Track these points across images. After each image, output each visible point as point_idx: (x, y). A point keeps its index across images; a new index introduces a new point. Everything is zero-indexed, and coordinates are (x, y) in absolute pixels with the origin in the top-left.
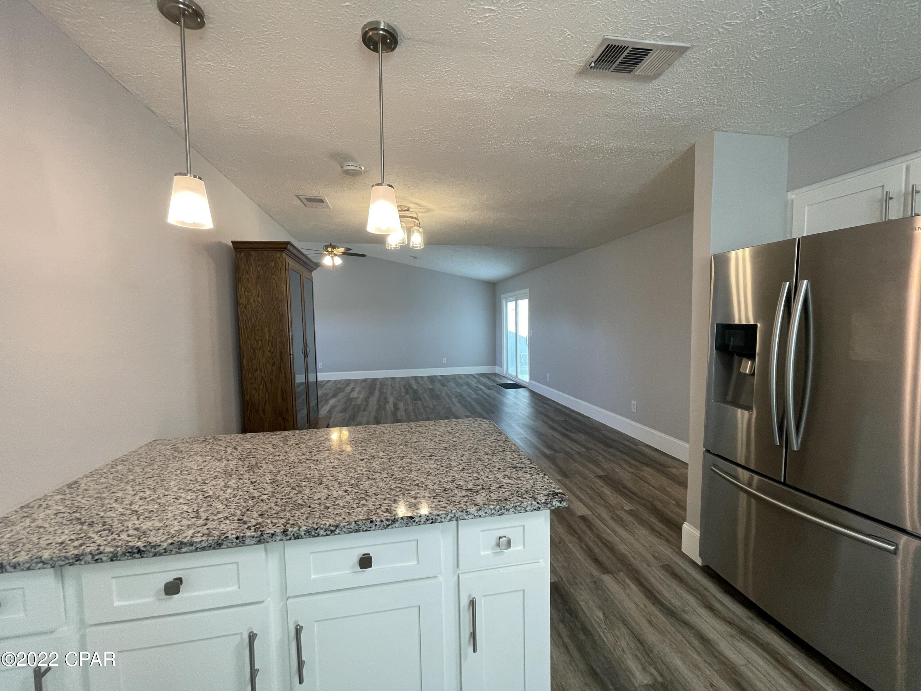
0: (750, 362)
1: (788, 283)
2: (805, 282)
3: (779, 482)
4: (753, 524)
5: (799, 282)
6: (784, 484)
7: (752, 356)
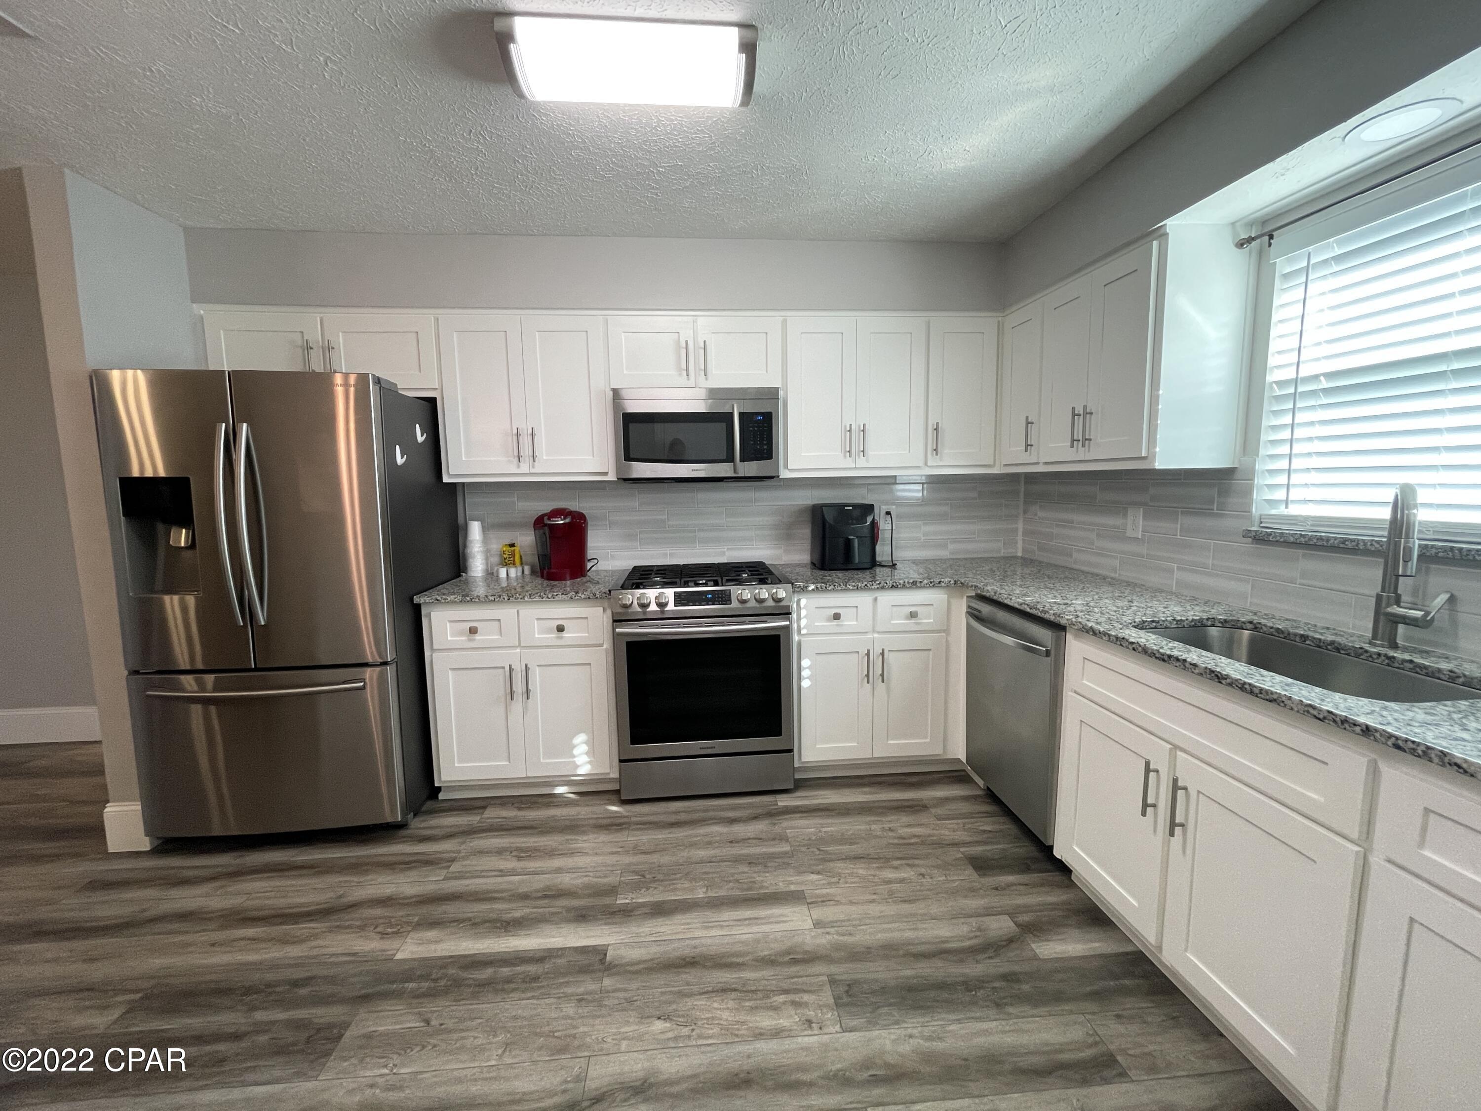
0: (184, 531)
1: (224, 425)
2: (245, 425)
3: (251, 670)
4: (219, 738)
5: (238, 425)
6: (256, 669)
7: (186, 521)
